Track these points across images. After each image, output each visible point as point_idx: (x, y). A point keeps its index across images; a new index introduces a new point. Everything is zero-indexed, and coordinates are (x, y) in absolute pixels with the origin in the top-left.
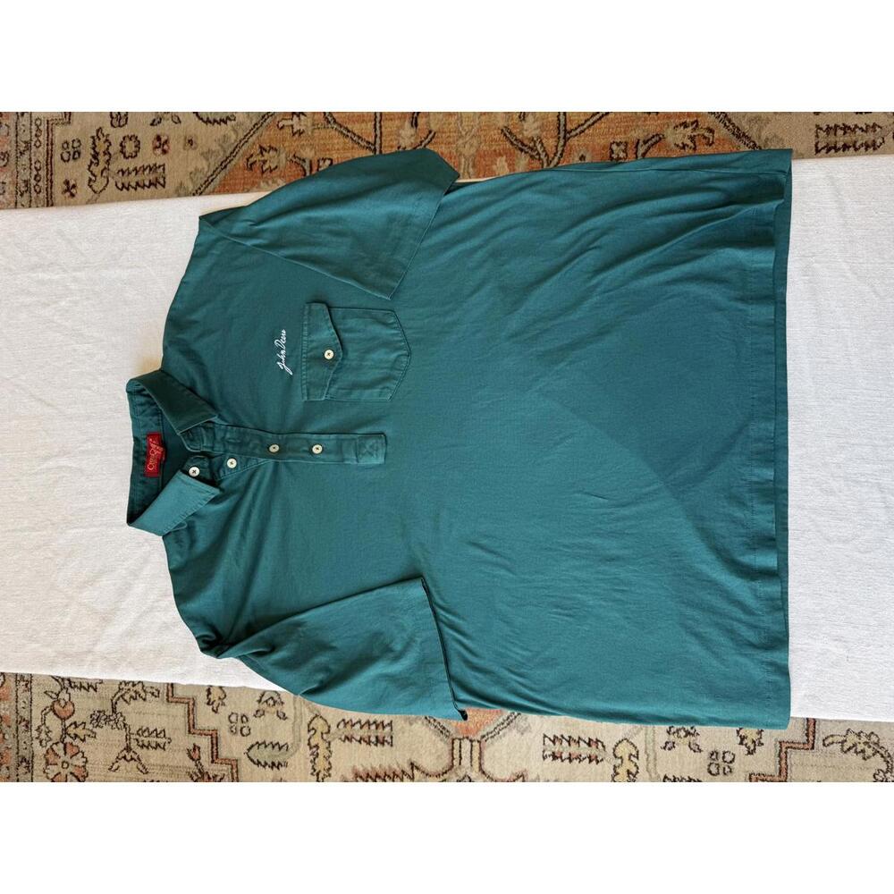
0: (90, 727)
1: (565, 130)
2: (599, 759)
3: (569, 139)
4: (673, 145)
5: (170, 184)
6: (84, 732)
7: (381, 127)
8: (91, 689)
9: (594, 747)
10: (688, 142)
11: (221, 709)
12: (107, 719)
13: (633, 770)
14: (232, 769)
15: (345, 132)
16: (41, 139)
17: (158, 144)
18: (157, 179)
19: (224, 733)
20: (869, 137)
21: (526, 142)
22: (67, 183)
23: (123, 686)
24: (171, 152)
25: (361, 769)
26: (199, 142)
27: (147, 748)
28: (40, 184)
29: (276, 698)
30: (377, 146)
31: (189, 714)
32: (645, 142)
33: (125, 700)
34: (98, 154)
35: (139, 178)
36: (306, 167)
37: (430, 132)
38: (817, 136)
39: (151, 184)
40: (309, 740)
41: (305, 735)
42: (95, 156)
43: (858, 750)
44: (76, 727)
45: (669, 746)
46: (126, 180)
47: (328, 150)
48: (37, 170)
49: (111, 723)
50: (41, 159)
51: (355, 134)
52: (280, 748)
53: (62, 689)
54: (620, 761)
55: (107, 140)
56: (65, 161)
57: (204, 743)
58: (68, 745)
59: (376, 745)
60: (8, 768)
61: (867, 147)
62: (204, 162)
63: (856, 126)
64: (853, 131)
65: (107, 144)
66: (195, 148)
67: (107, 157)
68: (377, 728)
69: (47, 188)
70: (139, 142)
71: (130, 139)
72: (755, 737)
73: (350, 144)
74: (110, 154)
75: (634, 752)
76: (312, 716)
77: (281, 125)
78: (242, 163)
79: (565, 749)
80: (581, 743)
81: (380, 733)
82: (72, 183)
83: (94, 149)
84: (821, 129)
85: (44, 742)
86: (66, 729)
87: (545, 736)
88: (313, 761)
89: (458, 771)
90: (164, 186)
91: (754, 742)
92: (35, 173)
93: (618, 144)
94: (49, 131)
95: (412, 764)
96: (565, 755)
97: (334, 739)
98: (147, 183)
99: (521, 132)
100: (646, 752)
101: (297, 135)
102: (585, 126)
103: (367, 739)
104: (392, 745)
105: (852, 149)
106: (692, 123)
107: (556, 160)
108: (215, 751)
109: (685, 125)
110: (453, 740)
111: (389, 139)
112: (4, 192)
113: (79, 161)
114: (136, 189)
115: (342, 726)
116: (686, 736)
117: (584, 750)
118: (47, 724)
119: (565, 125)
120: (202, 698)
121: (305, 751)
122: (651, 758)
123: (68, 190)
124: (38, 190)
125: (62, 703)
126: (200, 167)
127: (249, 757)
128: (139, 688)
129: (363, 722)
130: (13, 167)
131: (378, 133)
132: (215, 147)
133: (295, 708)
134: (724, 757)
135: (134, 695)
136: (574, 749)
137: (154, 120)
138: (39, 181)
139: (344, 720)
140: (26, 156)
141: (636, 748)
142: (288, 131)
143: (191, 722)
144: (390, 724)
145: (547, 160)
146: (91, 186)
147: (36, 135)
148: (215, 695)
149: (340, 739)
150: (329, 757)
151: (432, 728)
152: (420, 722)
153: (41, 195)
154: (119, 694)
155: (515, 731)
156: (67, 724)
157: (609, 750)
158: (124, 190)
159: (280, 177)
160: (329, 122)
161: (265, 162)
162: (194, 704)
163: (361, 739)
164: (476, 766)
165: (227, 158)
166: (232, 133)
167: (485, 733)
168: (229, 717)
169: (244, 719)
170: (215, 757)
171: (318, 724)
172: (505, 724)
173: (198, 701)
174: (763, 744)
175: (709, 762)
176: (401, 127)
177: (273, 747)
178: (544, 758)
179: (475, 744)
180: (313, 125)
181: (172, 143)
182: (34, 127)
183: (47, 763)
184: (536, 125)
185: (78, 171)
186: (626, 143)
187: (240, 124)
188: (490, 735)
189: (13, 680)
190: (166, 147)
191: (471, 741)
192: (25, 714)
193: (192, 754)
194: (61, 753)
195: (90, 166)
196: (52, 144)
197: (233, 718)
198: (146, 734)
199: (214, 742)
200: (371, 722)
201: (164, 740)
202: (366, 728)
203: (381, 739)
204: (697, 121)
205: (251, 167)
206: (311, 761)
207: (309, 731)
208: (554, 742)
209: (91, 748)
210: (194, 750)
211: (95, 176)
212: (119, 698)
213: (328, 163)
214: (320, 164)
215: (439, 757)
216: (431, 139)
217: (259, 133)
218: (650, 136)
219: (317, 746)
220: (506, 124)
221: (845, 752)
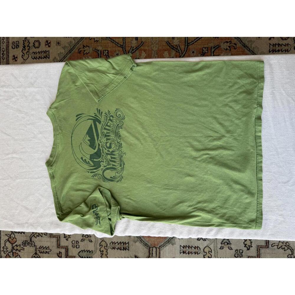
0: (22, 246)
1: (188, 43)
2: (198, 253)
3: (189, 46)
4: (223, 49)
5: (51, 58)
6: (20, 248)
7: (125, 40)
8: (23, 233)
9: (196, 249)
10: (228, 48)
11: (69, 239)
12: (28, 244)
13: (210, 256)
15: (113, 41)
16: (5, 40)
17: (47, 44)
18: (46, 56)
19: (70, 247)
20: (286, 48)
21: (174, 46)
22: (14, 56)
24: (52, 46)
26: (62, 43)
27: (43, 253)
28: (4, 56)
29: (88, 235)
30: (124, 46)
31: (58, 241)
32: (214, 48)
33: (35, 237)
34: (25, 46)
35: (40, 55)
36: (99, 53)
37: (142, 42)
38: (270, 47)
39: (44, 57)
40: (100, 249)
41: (99, 247)
42: (24, 47)
43: (283, 248)
44: (17, 246)
45: (221, 248)
46: (35, 56)
47: (107, 47)
48: (3, 51)
49: (30, 245)
50: (4, 47)
51: (116, 42)
52: (90, 252)
53: (12, 233)
54: (206, 253)
55: (28, 42)
56: (13, 49)
57: (63, 251)
58: (14, 253)
59: (123, 250)
61: (286, 51)
62: (63, 50)
63: (282, 44)
64: (281, 45)
66: (60, 45)
67: (28, 48)
68: (123, 244)
69: (7, 58)
70: (40, 43)
71: (37, 42)
72: (250, 244)
73: (115, 45)
74: (30, 47)
75: (210, 251)
76: (101, 241)
77: (90, 38)
78: (77, 51)
79: (187, 250)
80: (193, 248)
81: (125, 246)
82: (16, 56)
83: (24, 44)
84: (271, 45)
85: (5, 252)
86: (13, 247)
87: (181, 246)
88: (101, 256)
90: (49, 58)
91: (249, 246)
92: (2, 52)
93: (205, 48)
95: (136, 256)
96: (187, 252)
97: (109, 248)
98: (43, 57)
99: (173, 43)
100: (214, 250)
101: (96, 42)
102: (194, 42)
103: (120, 248)
104: (129, 250)
105: (281, 52)
106: (229, 42)
107: (184, 52)
108: (67, 254)
109: (227, 42)
110: (150, 248)
111: (128, 44)
113: (18, 49)
114: (39, 59)
115: (111, 244)
116: (227, 245)
117: (193, 250)
118: (7, 246)
119: (188, 41)
121: (99, 253)
122: (216, 252)
123: (14, 59)
124: (3, 58)
125: (12, 238)
126: (62, 52)
127: (79, 255)
129: (119, 243)
131: (124, 42)
132: (67, 45)
133: (95, 238)
134: (240, 251)
135: (38, 235)
136: (190, 250)
138: (4, 55)
139: (112, 242)
141: (211, 249)
142: (93, 40)
143: (58, 244)
144: (128, 243)
145: (181, 53)
146: (23, 58)
149: (111, 248)
150: (107, 255)
151: (143, 244)
152: (138, 242)
153: (4, 60)
154: (33, 235)
155: (170, 244)
156: (14, 246)
157: (202, 250)
158: (35, 59)
159: (90, 56)
160: (107, 38)
161: (85, 51)
162: (59, 238)
163: (118, 248)
164: (158, 256)
165: (71, 49)
166: (73, 40)
167: (160, 245)
168: (72, 242)
169: (77, 242)
170: (67, 256)
171: (103, 243)
172: (167, 242)
173: (61, 236)
174: (252, 247)
175: (235, 253)
176: (132, 40)
177: (87, 252)
178: (180, 253)
179: (158, 249)
181: (52, 43)
184: (178, 41)
185: (18, 52)
186: (208, 48)
188: (162, 246)
190: (50, 45)
191: (156, 248)
193: (59, 255)
194: (12, 256)
195: (22, 51)
196: (8, 42)
198: (42, 248)
199: (67, 250)
200: (122, 242)
201: (49, 250)
202: (120, 244)
203: (125, 248)
204: (231, 41)
205: (80, 52)
207: (100, 246)
208: (184, 248)
209: (23, 254)
210: (60, 253)
211: (24, 54)
212: (32, 236)
213: (107, 51)
214: (104, 52)
215: (145, 254)
216: (142, 45)
217: (83, 41)
218: (216, 45)
219: (103, 251)
220: (168, 40)
221: (279, 249)
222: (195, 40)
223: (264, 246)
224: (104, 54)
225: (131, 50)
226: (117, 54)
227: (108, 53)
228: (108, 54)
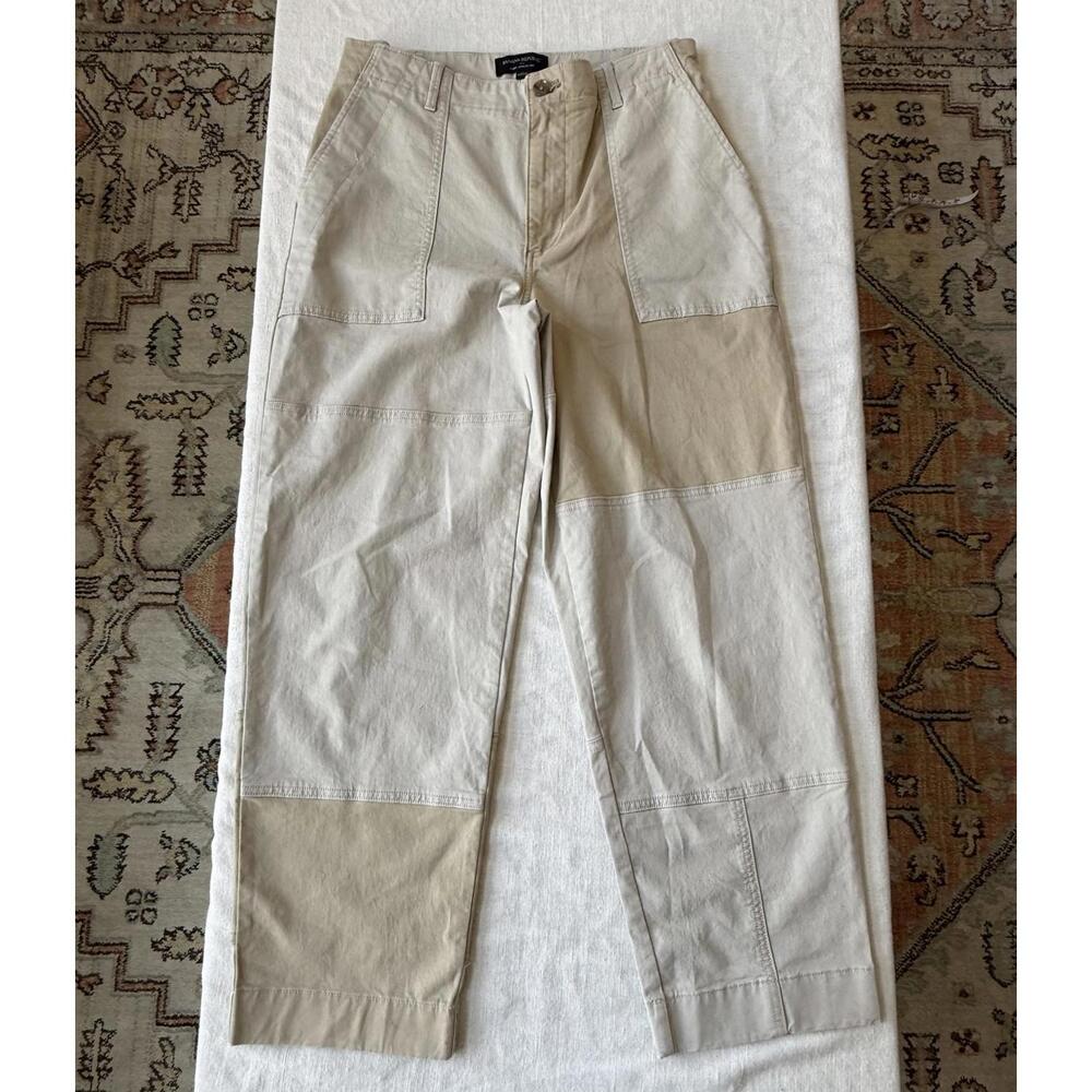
0: (203, 124)
1: (932, 720)
2: (152, 753)
3: (922, 724)
4: (912, 853)
5: (867, 234)
6: (197, 117)
7: (937, 492)
8: (250, 126)
9: (166, 746)
10: (918, 872)
11: (223, 285)
12: (212, 145)
13: (136, 796)
14: (148, 297)
15: (932, 448)
16: (926, 77)
17: (918, 220)
18: (875, 218)
19: (194, 288)
21: (918, 671)
22: (872, 108)
23: (254, 165)
24: (908, 236)
25: (145, 456)
26: (921, 270)
27: (176, 193)
28: (871, 76)
29: (235, 353)
30: (914, 489)
31: (217, 245)
32: (917, 818)
33: (235, 167)
34: (907, 147)
35: (877, 196)
36: (888, 399)
37: (931, 552)
38: (925, 1036)
39: (869, 211)
40: (182, 392)
41: (189, 387)
42: (904, 143)
43: (154, 1083)
44: (204, 107)
45: (166, 841)
46: (874, 180)
47: (909, 428)
48: (887, 72)
49: (208, 150)
50: (901, 77)
51: (928, 461)
52: (173, 357)
53: (250, 90)
54: (147, 778)
55: (923, 158)
56: (898, 106)
57: (181, 264)
58: (180, 96)
59: (175, 475)
60: (154, 21)
62: (896, 276)
63: (937, 1086)
64: (932, 1082)
65: (919, 158)
66: (912, 265)
67: (903, 157)
68: (195, 476)
69: (865, 84)
70: (920, 197)
71: (923, 187)
72: (174, 951)
73: (916, 456)
74: (906, 161)
75: (158, 797)
76: (213, 397)
77: (940, 369)
78: (894, 322)
79: (164, 711)
80: (172, 731)
81: (190, 480)
82: (872, 114)
83: (913, 141)
84: (934, 1041)
85: (185, 66)
86: (201, 94)
87: (181, 686)
88: (155, 397)
89: (139, 577)
90: (867, 226)
91: (168, 948)
92: (884, 69)
93: (915, 786)
94: (935, 88)
95: (150, 520)
96: (156, 710)
97: (183, 423)
98: (869, 206)
99: (930, 664)
100: (158, 812)
101: (927, 389)
102: (938, 745)
103: (181, 464)
104: (173, 495)
105: (909, 1080)
106: (942, 880)
107: (896, 707)
108: (171, 276)
109: (940, 871)
110: (179, 571)
111: (924, 503)
112: (861, 32)
113: (898, 124)
114: (863, 192)
115: (201, 434)
116: (177, 862)
117: (163, 735)
118: (208, 71)
119: (939, 719)
120: (238, 262)
121: (169, 387)
123: (863, 109)
124: (863, 73)
125: (234, 90)
126: (889, 271)
127: (163, 317)
128: (251, 184)
129: (203, 459)
130: (892, 43)
131: (931, 489)
132: (914, 289)
133: (222, 376)
134: (149, 910)
135: (242, 178)
136: (164, 722)
137: (947, 215)
138: (874, 73)
139: (207, 435)
140: (904, 59)
141: (164, 799)
142: (933, 379)
143: (208, 248)
144: (200, 493)
145: (896, 696)
146: (867, 137)
147: (930, 72)
148: (243, 279)
149: (183, 431)
150: (161, 417)
151: (195, 546)
152: (202, 530)
153: (856, 77)
154: (243, 160)
155: (188, 648)
156: (206, 96)
157: (162, 766)
158: (863, 178)
159: (877, 368)
160: (944, 429)
161: (896, 350)
162: (229, 251)
163: (183, 457)
164: (146, 599)
165: (900, 304)
166: (932, 311)
167: (187, 610)
168: (213, 295)
169: (210, 313)
170: (163, 276)
171: (203, 404)
172: (197, 636)
173: (233, 256)
174: (165, 960)
175: (144, 892)
176: (938, 518)
177: (174, 348)
178: (153, 684)
179: (174, 598)
180: (940, 410)
181: (918, 238)
182: (940, 69)
183: (159, 70)
184: (939, 683)
185: (885, 121)
186: (915, 796)
187: (942, 321)
188: (184, 617)
189: (264, 30)
190: (914, 229)
191: (177, 594)
192: (221, 44)
193: (168, 248)
194: (171, 87)
195: (891, 136)
196: (919, 91)
197: (211, 299)
198: (194, 192)
199: (183, 276)
200: (203, 470)
201: (185, 214)
202: (196, 463)
203: (182, 481)
204: (944, 884)
205: (889, 332)
206: (156, 395)
207: (193, 393)
208: (173, 697)
209: (177, 124)
210: (172, 251)
211: (879, 143)
212: (238, 159)
213: (895, 427)
214: (893, 419)
215: (158, 553)
216: (922, 554)
217: (932, 344)
218: (924, 825)
219: (174, 402)
220: (940, 645)
221: (151, 1066)
222: (945, 747)
223: (165, 1006)
224: (885, 419)
225: (902, 515)
226: (885, 463)
227: (890, 431)
228: (886, 432)
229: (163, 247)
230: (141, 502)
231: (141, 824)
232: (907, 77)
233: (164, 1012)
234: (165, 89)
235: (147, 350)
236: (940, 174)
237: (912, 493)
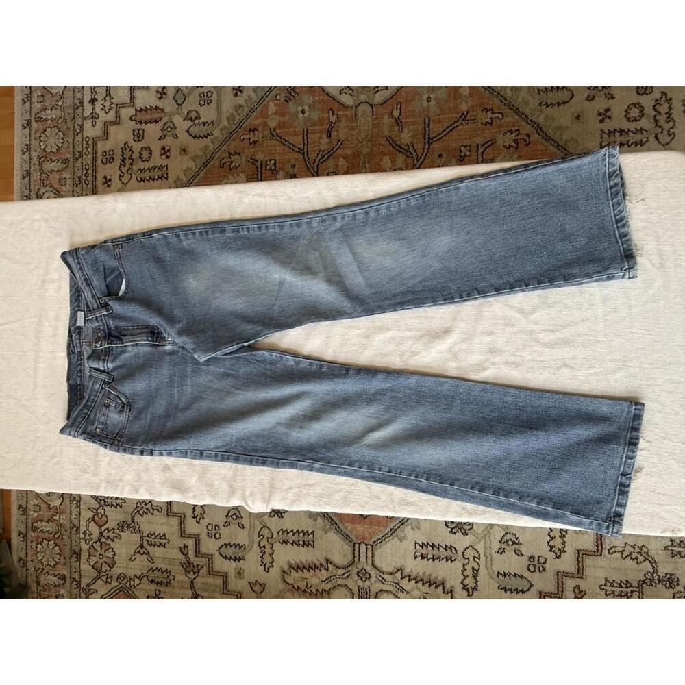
0: (117, 531)
1: (429, 138)
2: (453, 559)
3: (431, 143)
4: (502, 147)
5: (171, 180)
6: (114, 535)
7: (307, 138)
8: (118, 507)
9: (449, 551)
10: (513, 144)
11: (202, 521)
12: (129, 527)
13: (477, 567)
14: (209, 561)
15: (284, 142)
16: (89, 150)
17: (163, 152)
18: (162, 175)
19: (204, 536)
20: (639, 137)
21: (403, 146)
22: (105, 178)
23: (138, 505)
24: (172, 157)
25: (293, 562)
26: (189, 150)
27: (154, 546)
28: (89, 179)
29: (238, 514)
30: (305, 151)
31: (181, 524)
32: (483, 145)
33: (140, 514)
34: (125, 159)
35: (151, 174)
36: (258, 166)
38: (602, 137)
39: (159, 178)
40: (259, 542)
41: (257, 539)
42: (123, 160)
43: (633, 557)
44: (108, 531)
45: (501, 551)
46: (143, 176)
47: (273, 154)
48: (87, 170)
49: (131, 529)
50: (89, 162)
51: (290, 143)
53: (100, 507)
54: (467, 561)
55: (131, 150)
56: (104, 164)
57: (191, 543)
58: (103, 544)
59: (303, 547)
60: (65, 558)
61: (636, 144)
62: (193, 163)
63: (629, 130)
64: (627, 133)
65: (131, 152)
66: (187, 154)
68: (304, 535)
69: (93, 181)
70: (151, 151)
71: (146, 149)
72: (561, 546)
73: (288, 150)
74: (133, 159)
75: (477, 555)
76: (262, 526)
77: (242, 138)
78: (217, 163)
79: (430, 552)
80: (440, 548)
81: (306, 538)
82: (108, 178)
83: (122, 156)
84: (604, 132)
85: (88, 541)
86: (102, 533)
87: (416, 543)
88: (262, 557)
89: (358, 566)
90: (167, 179)
91: (560, 550)
92: (85, 172)
93: (465, 147)
94: (94, 144)
95: (327, 560)
96: (430, 556)
97: (275, 542)
98: (156, 178)
99: (399, 140)
100: (485, 555)
101: (252, 145)
102: (443, 135)
103: (297, 543)
104: (314, 547)
106: (516, 131)
107: (423, 157)
108: (198, 549)
109: (511, 132)
110: (355, 544)
111: (313, 145)
112: (66, 184)
113: (113, 164)
114: (149, 182)
115: (281, 533)
116: (512, 545)
117: (442, 553)
118: (90, 529)
120: (189, 513)
121: (256, 548)
122: (489, 559)
123: (106, 182)
124: (87, 183)
125: (100, 515)
126: (190, 166)
127: (220, 553)
128: (149, 506)
129: (294, 531)
130: (72, 168)
131: (306, 142)
132: (200, 153)
133: (250, 521)
134: (538, 560)
135: (146, 511)
136: (435, 552)
137: (161, 137)
138: (87, 177)
139: (282, 529)
140: (80, 161)
141: (478, 552)
142: (247, 142)
143: (182, 529)
144: (313, 533)
145: (417, 158)
146: (120, 180)
147: (86, 148)
148: (198, 512)
149: (280, 542)
150: (273, 554)
151: (341, 535)
152: (332, 532)
153: (89, 186)
154: (136, 510)
155: (396, 539)
156: (103, 530)
157: (460, 553)
158: (142, 182)
160: (273, 136)
161: (232, 162)
162: (184, 518)
163: (293, 542)
164: (370, 562)
165: (208, 160)
166: (211, 144)
167: (375, 540)
168: (207, 526)
169: (217, 528)
170: (198, 553)
171: (265, 532)
172: (389, 534)
173: (187, 515)
174: (566, 552)
175: (529, 563)
176: (321, 138)
177: (236, 547)
178: (415, 558)
179: (369, 547)
180: (263, 137)
181: (172, 151)
182: (84, 142)
183: (90, 555)
184: (409, 135)
185: (112, 170)
186: (470, 146)
187: (216, 138)
188: (379, 542)
189: (68, 500)
190: (168, 154)
191: (366, 545)
192: (76, 522)
193: (183, 550)
194: (99, 548)
195: (120, 167)
196: (96, 153)
197: (210, 527)
198: (153, 537)
199: (197, 542)
200: (300, 531)
201: (165, 541)
202: (297, 535)
203: (306, 543)
204: (518, 130)
205: (222, 166)
206: (260, 557)
207: (259, 536)
208: (422, 547)
209: (118, 545)
210: (184, 548)
211: (123, 173)
212: (136, 513)
213: (273, 162)
214: (268, 163)
215: (345, 556)
216: (340, 145)
217: (228, 143)
218: (486, 141)
219: (264, 547)
220: (389, 134)
221: (624, 559)
222: (443, 131)
223: (591, 551)
224: (268, 167)
225: (320, 156)
226: (292, 166)
227: (275, 164)
228: (275, 167)
229: (183, 553)
230: (318, 564)
231: (492, 564)
232: (88, 160)
233: (594, 552)
234: (100, 552)
235: (237, 561)
236: (139, 141)
237: (307, 152)
